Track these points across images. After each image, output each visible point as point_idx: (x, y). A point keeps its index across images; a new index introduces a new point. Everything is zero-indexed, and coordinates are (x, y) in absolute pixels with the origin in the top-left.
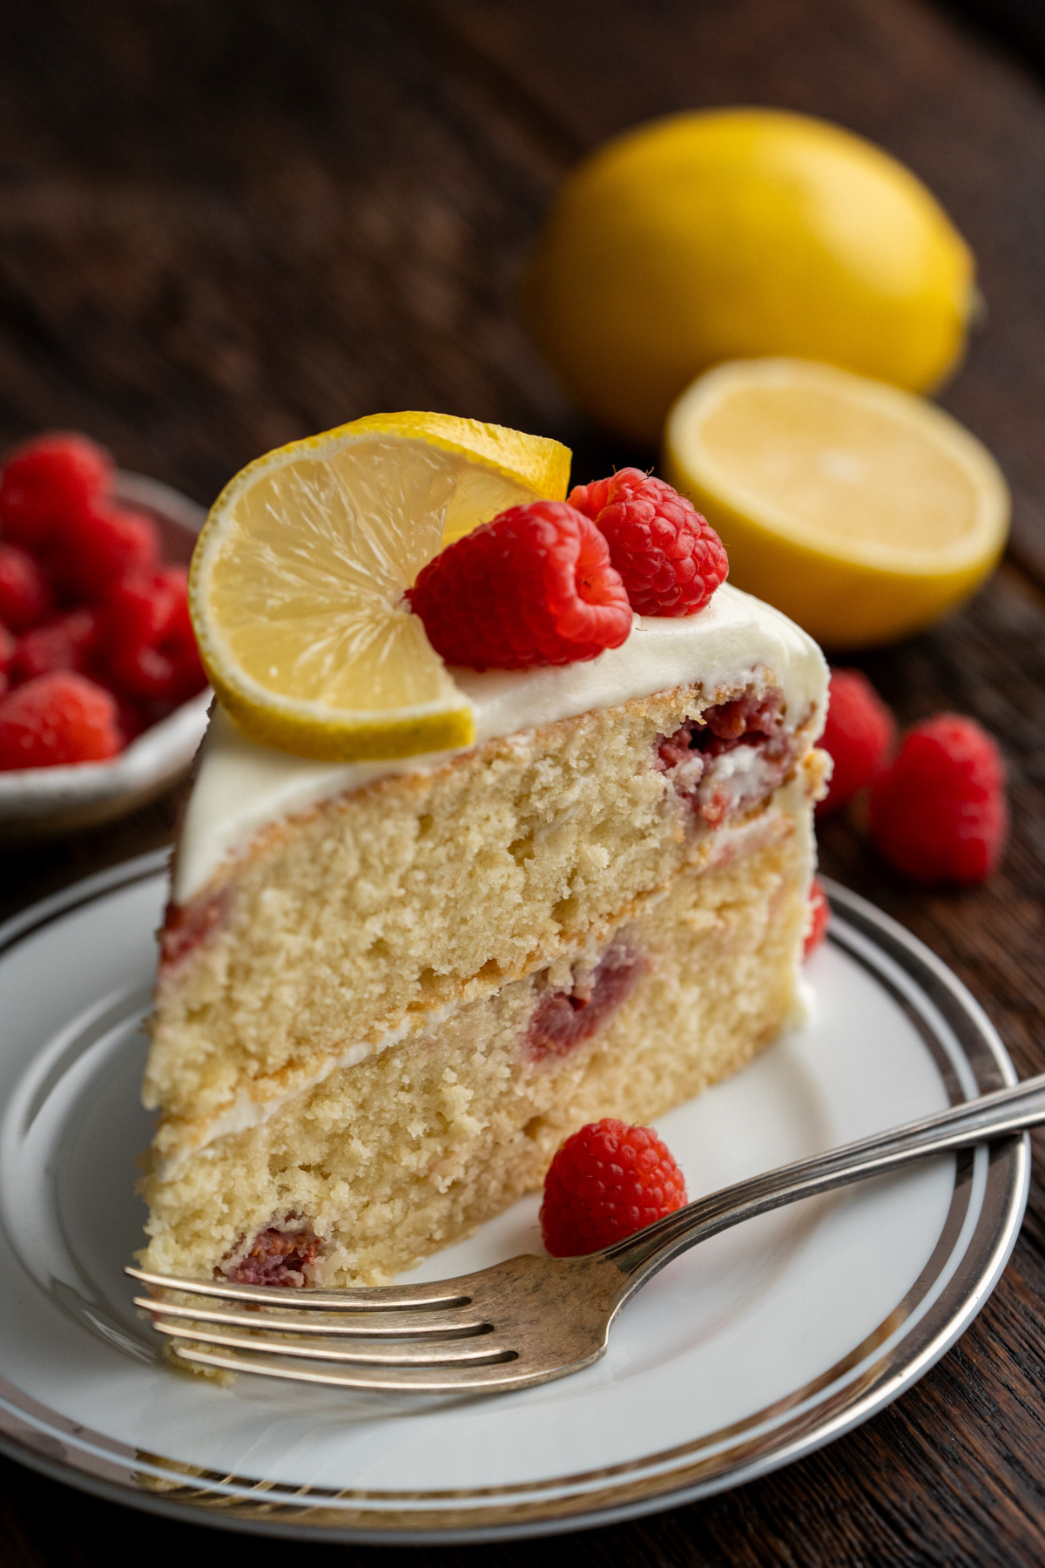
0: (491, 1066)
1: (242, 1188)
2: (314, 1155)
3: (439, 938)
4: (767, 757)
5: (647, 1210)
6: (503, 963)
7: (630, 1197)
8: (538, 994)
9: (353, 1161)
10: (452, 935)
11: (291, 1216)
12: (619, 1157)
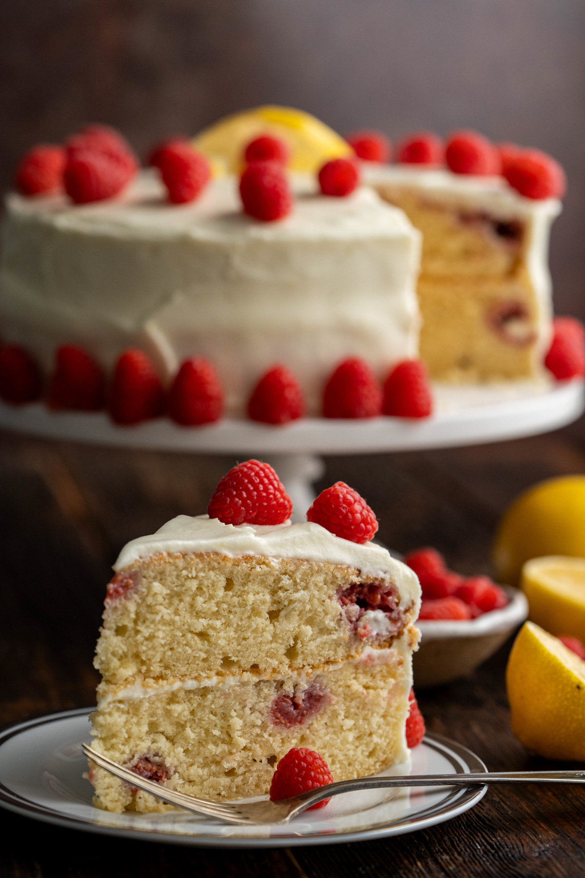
0: (253, 717)
1: (135, 730)
2: (170, 730)
3: (233, 643)
4: (390, 619)
5: (315, 783)
6: (262, 666)
7: (308, 777)
8: (277, 692)
9: (186, 739)
10: (239, 644)
11: (156, 755)
12: (304, 759)
